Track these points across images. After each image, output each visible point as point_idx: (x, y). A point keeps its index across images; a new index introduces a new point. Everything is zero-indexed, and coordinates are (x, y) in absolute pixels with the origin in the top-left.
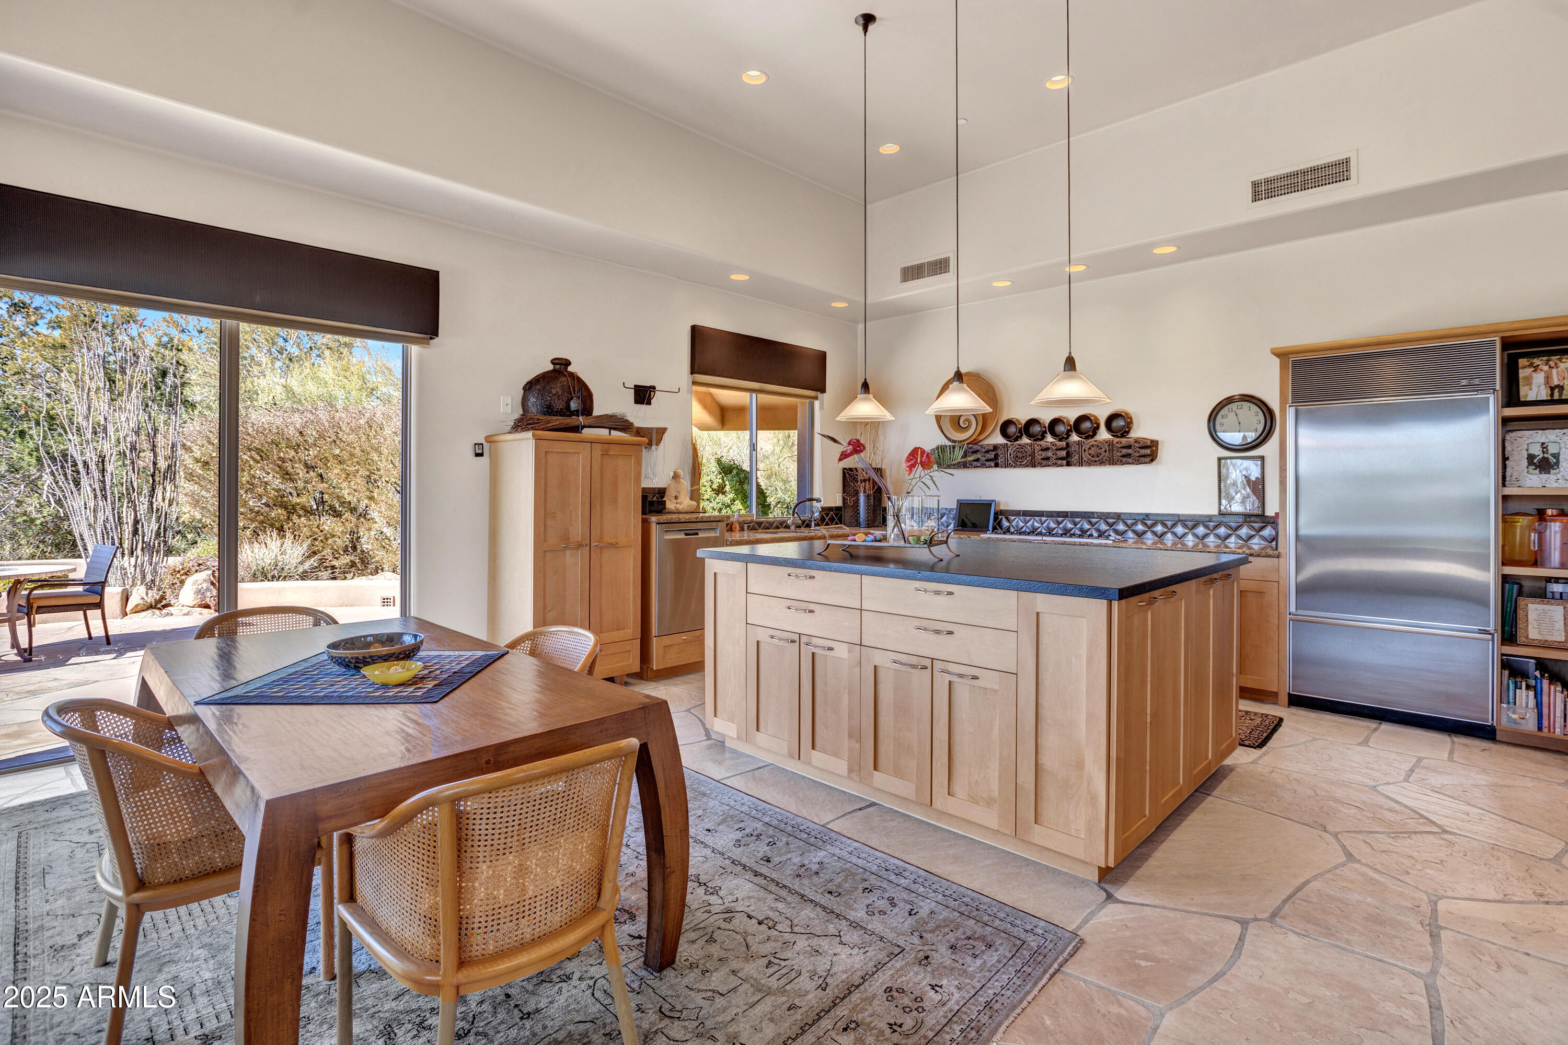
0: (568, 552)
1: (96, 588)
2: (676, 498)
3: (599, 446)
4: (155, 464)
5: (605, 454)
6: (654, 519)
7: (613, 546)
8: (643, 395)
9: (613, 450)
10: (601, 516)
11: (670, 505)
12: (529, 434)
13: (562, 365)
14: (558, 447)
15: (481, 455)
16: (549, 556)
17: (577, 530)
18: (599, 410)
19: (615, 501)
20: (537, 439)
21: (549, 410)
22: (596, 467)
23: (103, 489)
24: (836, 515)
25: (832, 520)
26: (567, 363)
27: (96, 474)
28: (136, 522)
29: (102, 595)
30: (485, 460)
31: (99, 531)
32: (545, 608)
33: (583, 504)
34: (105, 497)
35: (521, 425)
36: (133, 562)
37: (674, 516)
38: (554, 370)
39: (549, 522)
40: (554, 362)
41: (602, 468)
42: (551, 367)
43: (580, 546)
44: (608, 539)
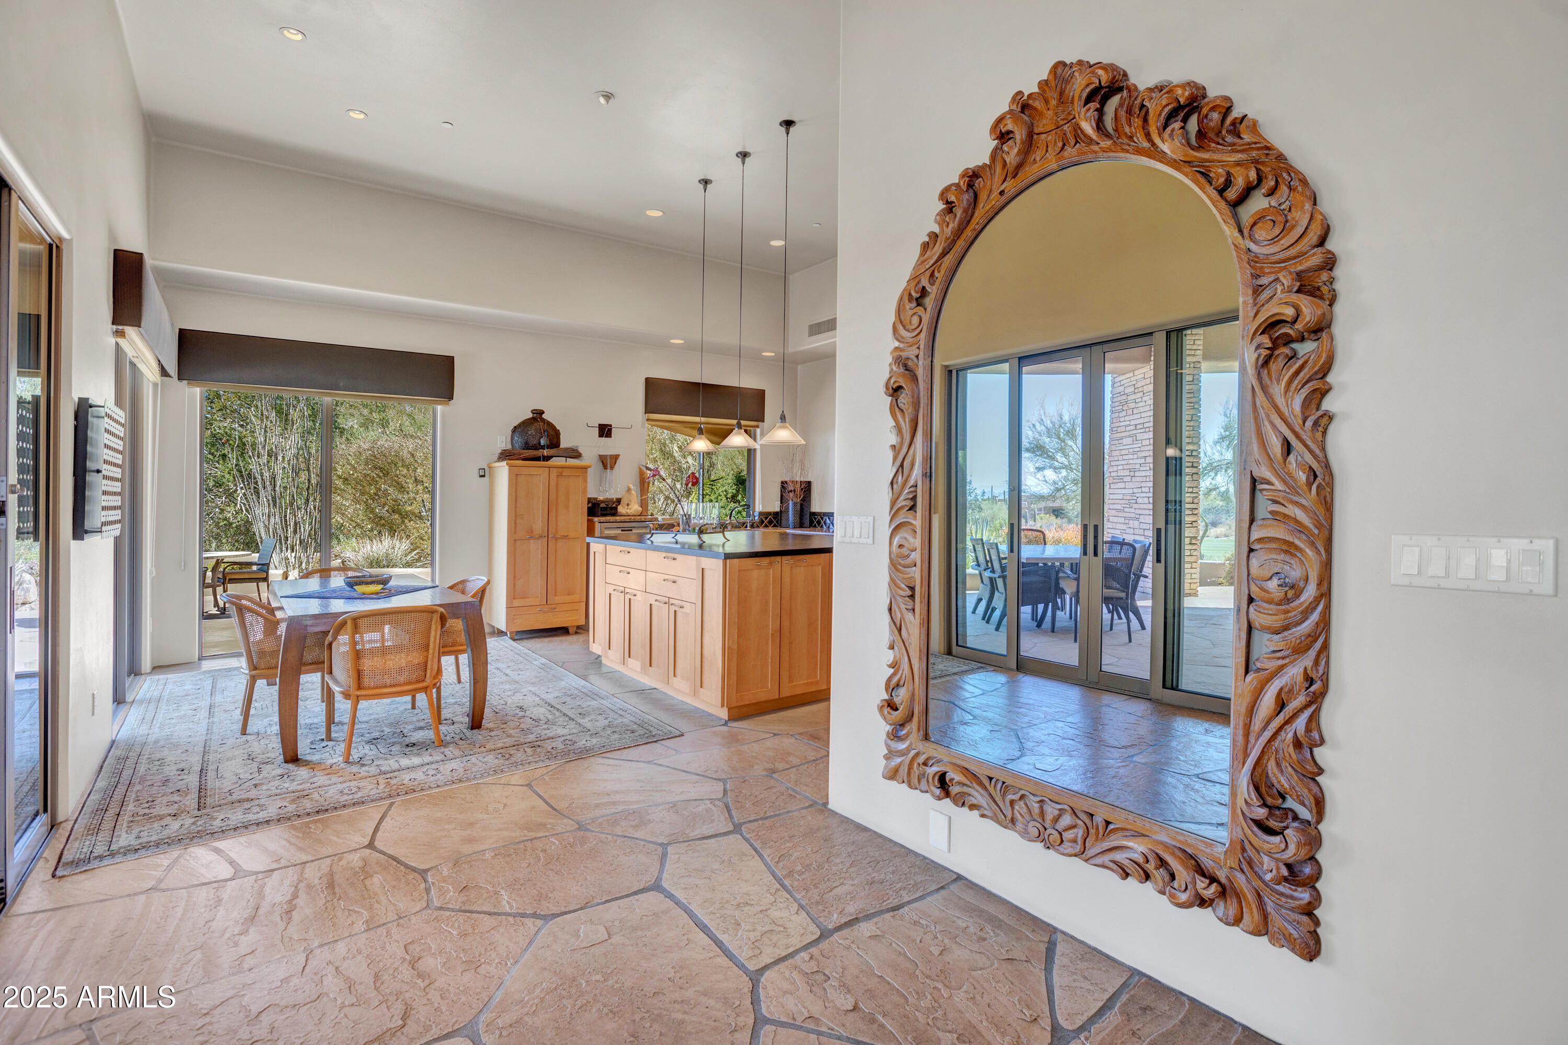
0: (532, 541)
1: (264, 567)
2: (628, 505)
3: (555, 470)
4: (309, 480)
5: (560, 475)
6: (596, 519)
7: (565, 537)
8: (605, 431)
9: (566, 472)
10: (556, 517)
11: (621, 509)
12: (504, 463)
13: (538, 414)
14: (526, 471)
15: (484, 476)
16: (518, 543)
17: (539, 526)
18: (564, 444)
19: (567, 507)
20: (510, 466)
21: (527, 446)
22: (553, 483)
23: (274, 499)
24: (775, 518)
25: (770, 522)
26: (542, 412)
27: (269, 488)
28: (296, 524)
29: (267, 573)
30: (486, 479)
31: (271, 530)
32: (515, 577)
33: (543, 509)
34: (275, 505)
35: (505, 455)
36: (293, 555)
37: (622, 518)
38: (533, 418)
39: (518, 521)
40: (534, 412)
41: (557, 485)
42: (531, 415)
43: (541, 537)
44: (562, 533)
